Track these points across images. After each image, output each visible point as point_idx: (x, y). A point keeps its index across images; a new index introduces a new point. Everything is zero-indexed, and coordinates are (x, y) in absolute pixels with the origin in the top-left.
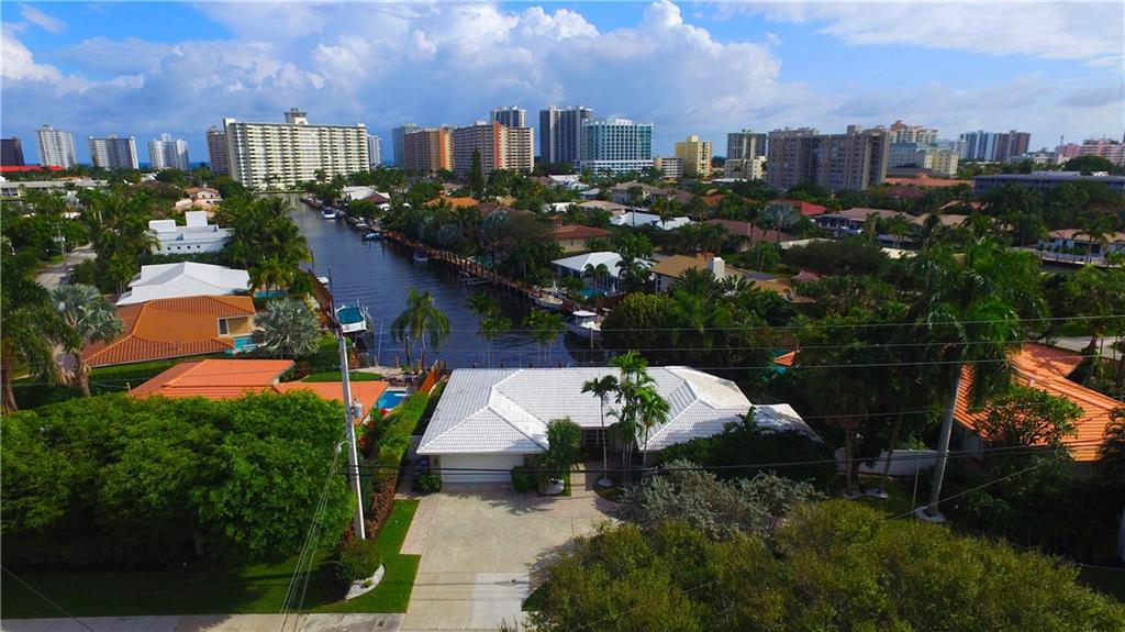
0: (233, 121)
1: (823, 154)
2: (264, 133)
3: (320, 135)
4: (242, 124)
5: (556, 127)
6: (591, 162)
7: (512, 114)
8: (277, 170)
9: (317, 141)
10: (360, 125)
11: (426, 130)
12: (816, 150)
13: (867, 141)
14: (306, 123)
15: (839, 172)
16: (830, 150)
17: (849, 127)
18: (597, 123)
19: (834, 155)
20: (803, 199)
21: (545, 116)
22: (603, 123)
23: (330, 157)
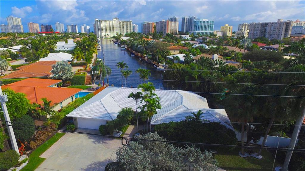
0: (97, 19)
1: (268, 29)
2: (105, 23)
3: (120, 23)
4: (100, 20)
5: (186, 23)
6: (194, 32)
7: (174, 19)
8: (108, 33)
9: (119, 25)
10: (130, 21)
11: (149, 23)
12: (266, 27)
13: (284, 24)
14: (116, 20)
15: (273, 34)
16: (271, 27)
17: (278, 20)
18: (197, 20)
19: (272, 29)
20: (259, 42)
21: (183, 19)
22: (199, 20)
23: (122, 29)
